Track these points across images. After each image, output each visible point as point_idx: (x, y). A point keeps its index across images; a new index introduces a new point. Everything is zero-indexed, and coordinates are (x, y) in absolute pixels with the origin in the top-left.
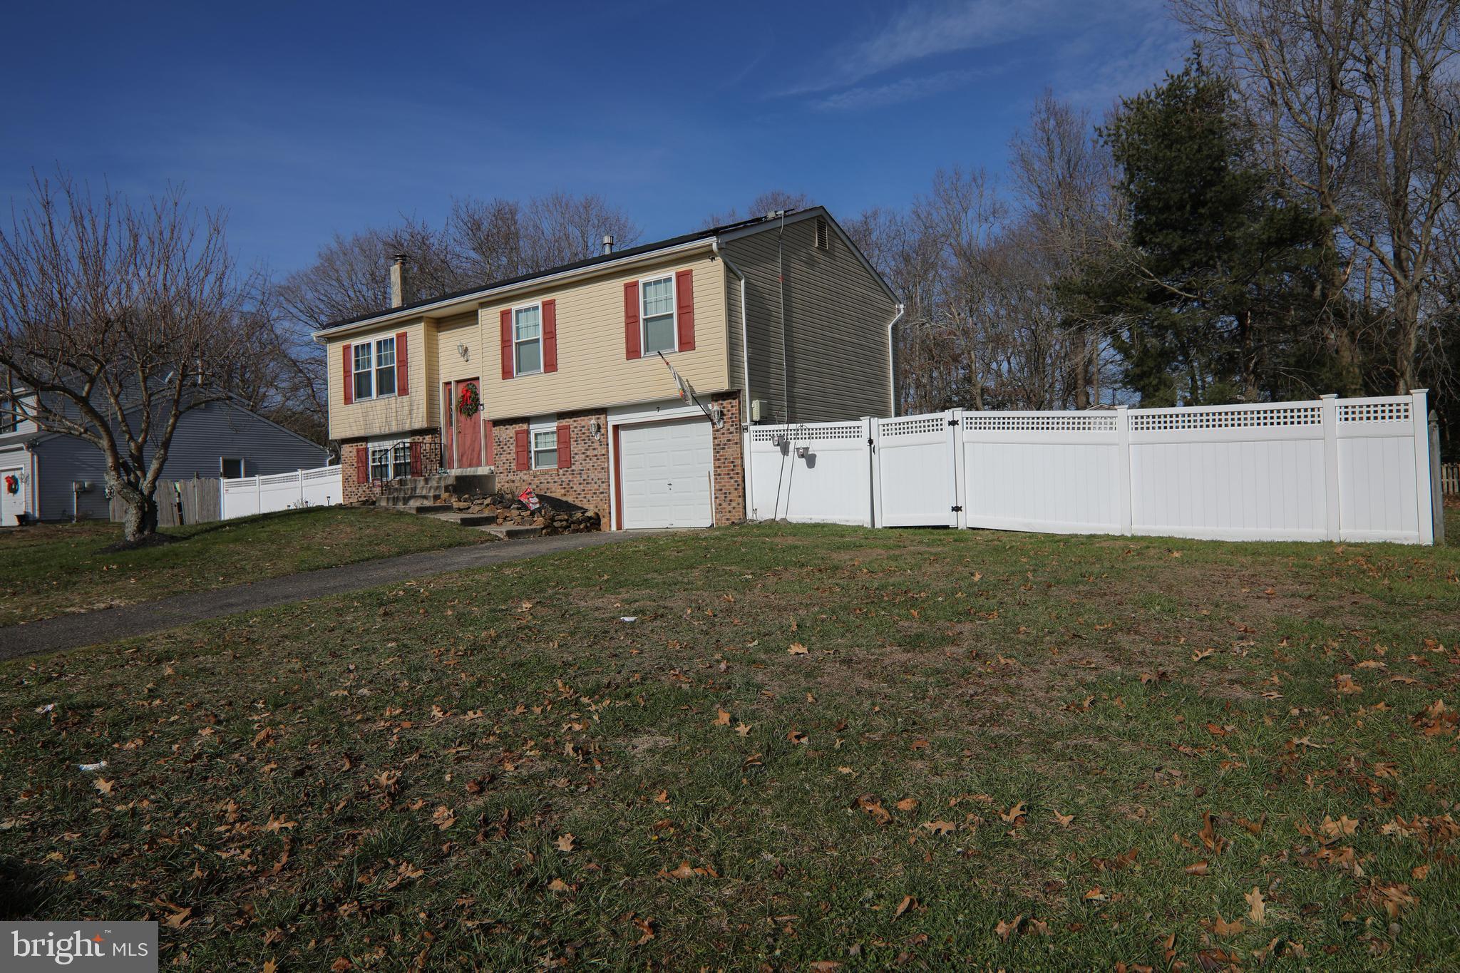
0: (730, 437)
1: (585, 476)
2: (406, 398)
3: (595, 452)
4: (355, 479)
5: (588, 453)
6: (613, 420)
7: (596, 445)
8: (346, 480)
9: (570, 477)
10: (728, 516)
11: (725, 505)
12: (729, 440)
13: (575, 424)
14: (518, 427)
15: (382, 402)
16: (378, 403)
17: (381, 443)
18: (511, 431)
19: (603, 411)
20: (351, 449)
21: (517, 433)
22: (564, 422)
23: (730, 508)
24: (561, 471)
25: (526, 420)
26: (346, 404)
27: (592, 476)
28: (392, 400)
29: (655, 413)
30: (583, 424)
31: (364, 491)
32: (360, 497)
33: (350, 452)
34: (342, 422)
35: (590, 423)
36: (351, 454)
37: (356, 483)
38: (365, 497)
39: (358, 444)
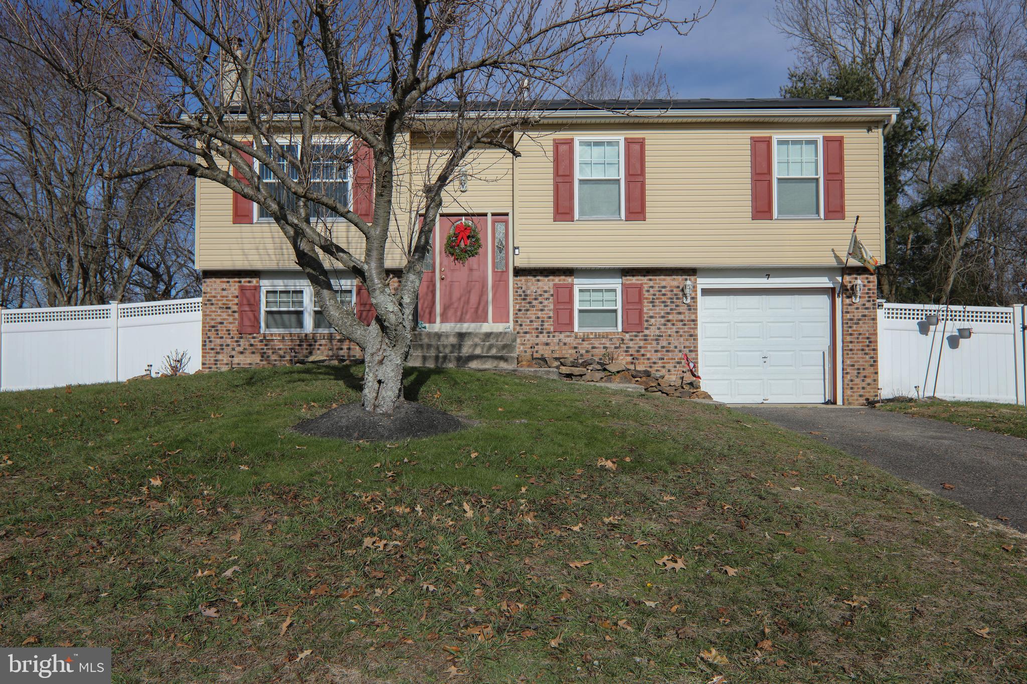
0: (866, 312)
1: (665, 344)
3: (681, 317)
4: (234, 328)
5: (670, 317)
6: (703, 282)
7: (683, 309)
8: (210, 329)
9: (642, 343)
10: (862, 392)
11: (857, 381)
12: (865, 316)
13: (651, 283)
14: (557, 280)
17: (291, 282)
18: (547, 283)
20: (224, 286)
21: (556, 286)
22: (634, 280)
23: (864, 384)
24: (627, 336)
25: (569, 272)
26: (235, 222)
27: (675, 343)
28: (341, 227)
29: (764, 280)
30: (663, 284)
31: (251, 345)
32: (242, 353)
33: (223, 290)
34: (226, 246)
35: (675, 283)
36: (225, 293)
37: (234, 333)
38: (253, 353)
39: (243, 280)
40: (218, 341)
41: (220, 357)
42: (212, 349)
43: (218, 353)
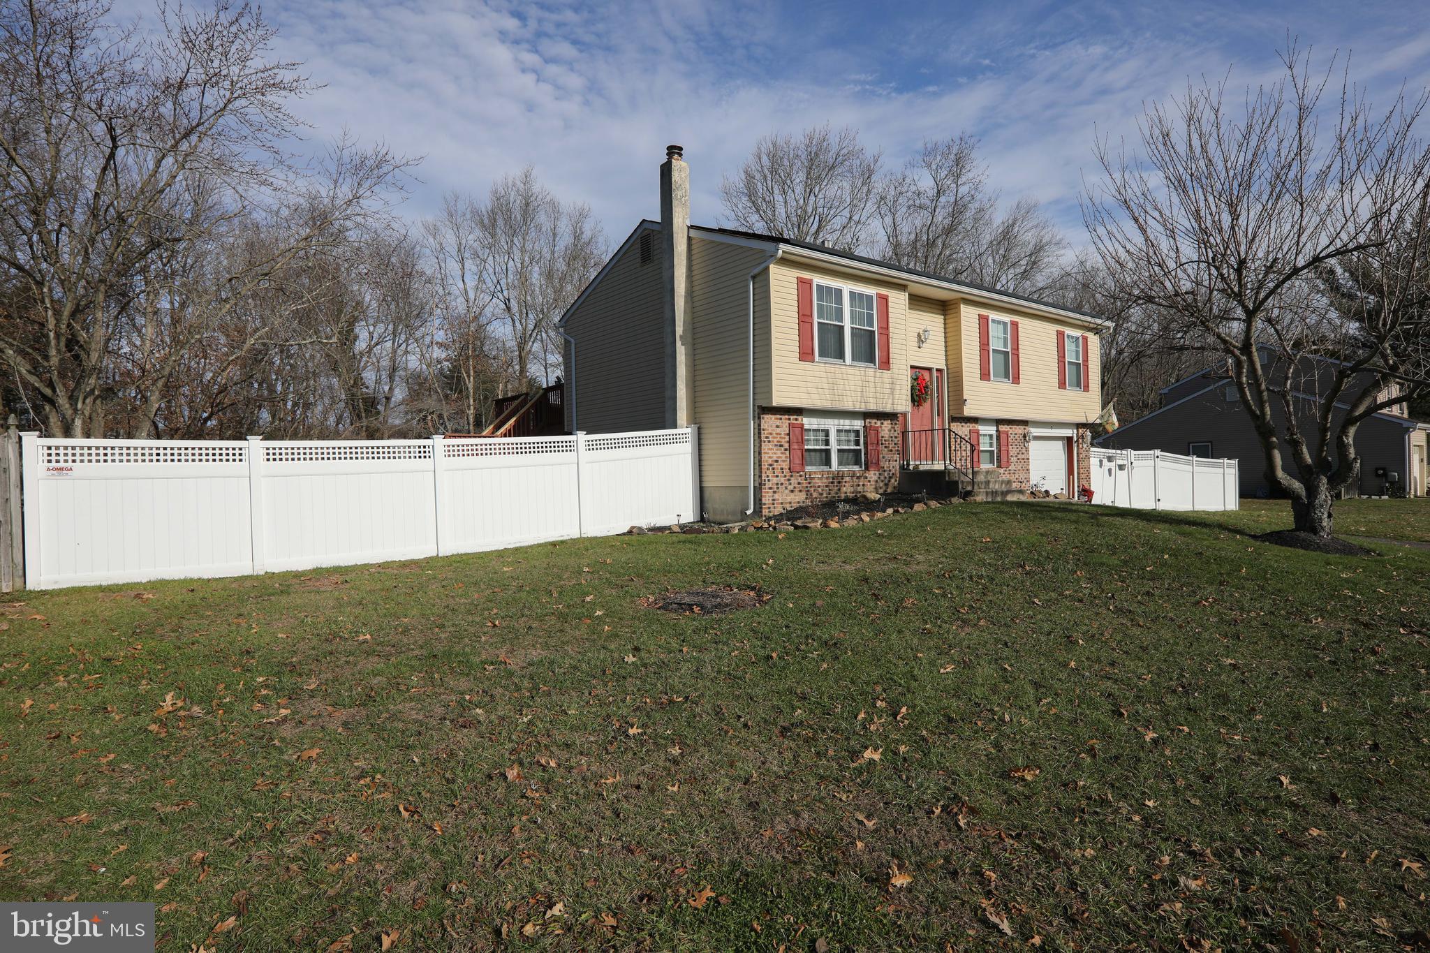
2: (886, 374)
4: (786, 466)
8: (768, 468)
9: (1008, 476)
12: (1086, 456)
14: (971, 426)
15: (856, 371)
16: (851, 371)
17: (822, 421)
19: (1025, 423)
20: (778, 423)
21: (971, 431)
22: (1004, 428)
25: (976, 420)
26: (800, 359)
27: (1021, 475)
28: (870, 372)
29: (1050, 430)
30: (1016, 431)
31: (799, 483)
32: (792, 491)
33: (777, 427)
34: (795, 383)
35: (1020, 431)
36: (778, 430)
37: (786, 471)
38: (800, 491)
39: (792, 417)
40: (775, 480)
41: (776, 496)
42: (770, 488)
43: (775, 492)
